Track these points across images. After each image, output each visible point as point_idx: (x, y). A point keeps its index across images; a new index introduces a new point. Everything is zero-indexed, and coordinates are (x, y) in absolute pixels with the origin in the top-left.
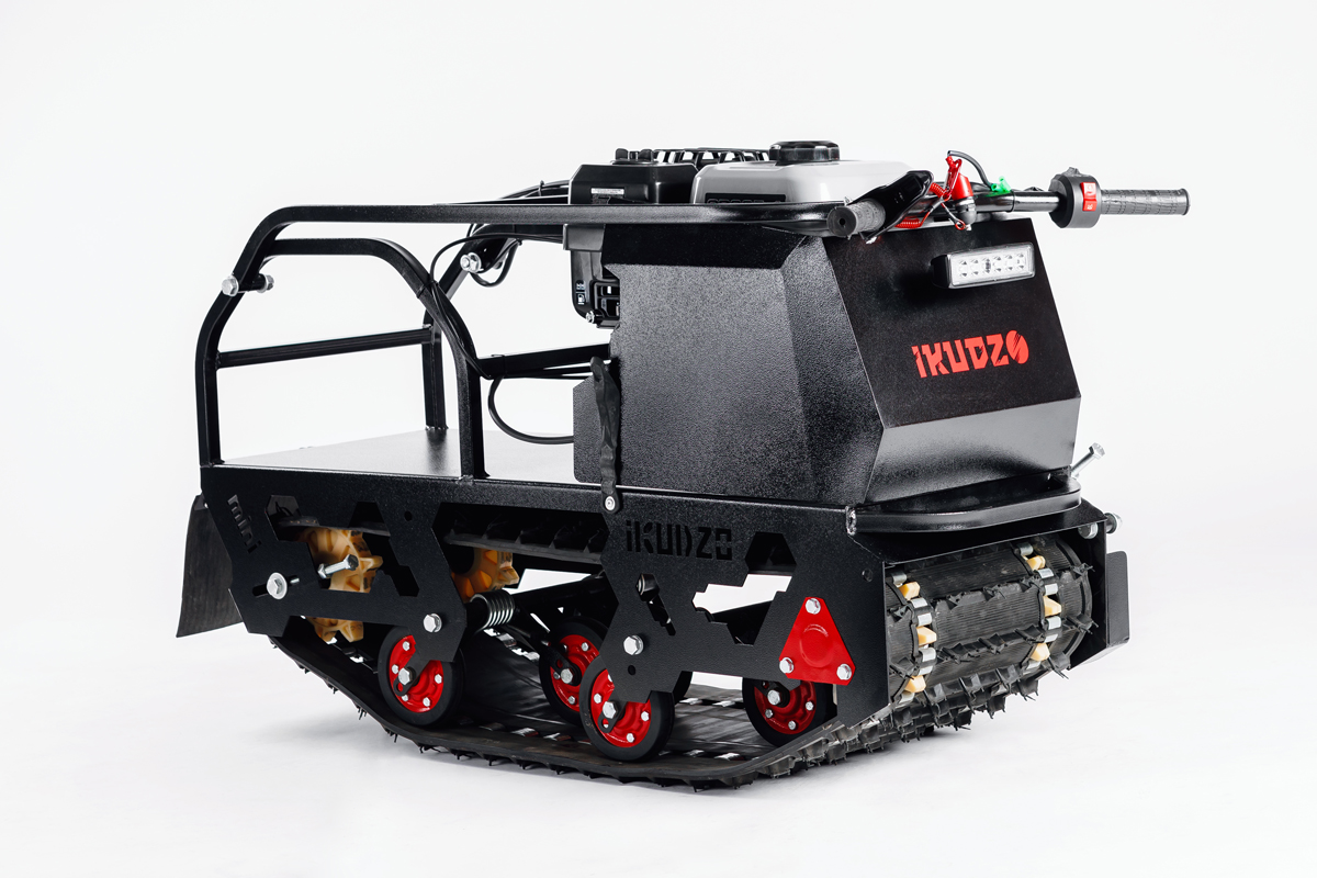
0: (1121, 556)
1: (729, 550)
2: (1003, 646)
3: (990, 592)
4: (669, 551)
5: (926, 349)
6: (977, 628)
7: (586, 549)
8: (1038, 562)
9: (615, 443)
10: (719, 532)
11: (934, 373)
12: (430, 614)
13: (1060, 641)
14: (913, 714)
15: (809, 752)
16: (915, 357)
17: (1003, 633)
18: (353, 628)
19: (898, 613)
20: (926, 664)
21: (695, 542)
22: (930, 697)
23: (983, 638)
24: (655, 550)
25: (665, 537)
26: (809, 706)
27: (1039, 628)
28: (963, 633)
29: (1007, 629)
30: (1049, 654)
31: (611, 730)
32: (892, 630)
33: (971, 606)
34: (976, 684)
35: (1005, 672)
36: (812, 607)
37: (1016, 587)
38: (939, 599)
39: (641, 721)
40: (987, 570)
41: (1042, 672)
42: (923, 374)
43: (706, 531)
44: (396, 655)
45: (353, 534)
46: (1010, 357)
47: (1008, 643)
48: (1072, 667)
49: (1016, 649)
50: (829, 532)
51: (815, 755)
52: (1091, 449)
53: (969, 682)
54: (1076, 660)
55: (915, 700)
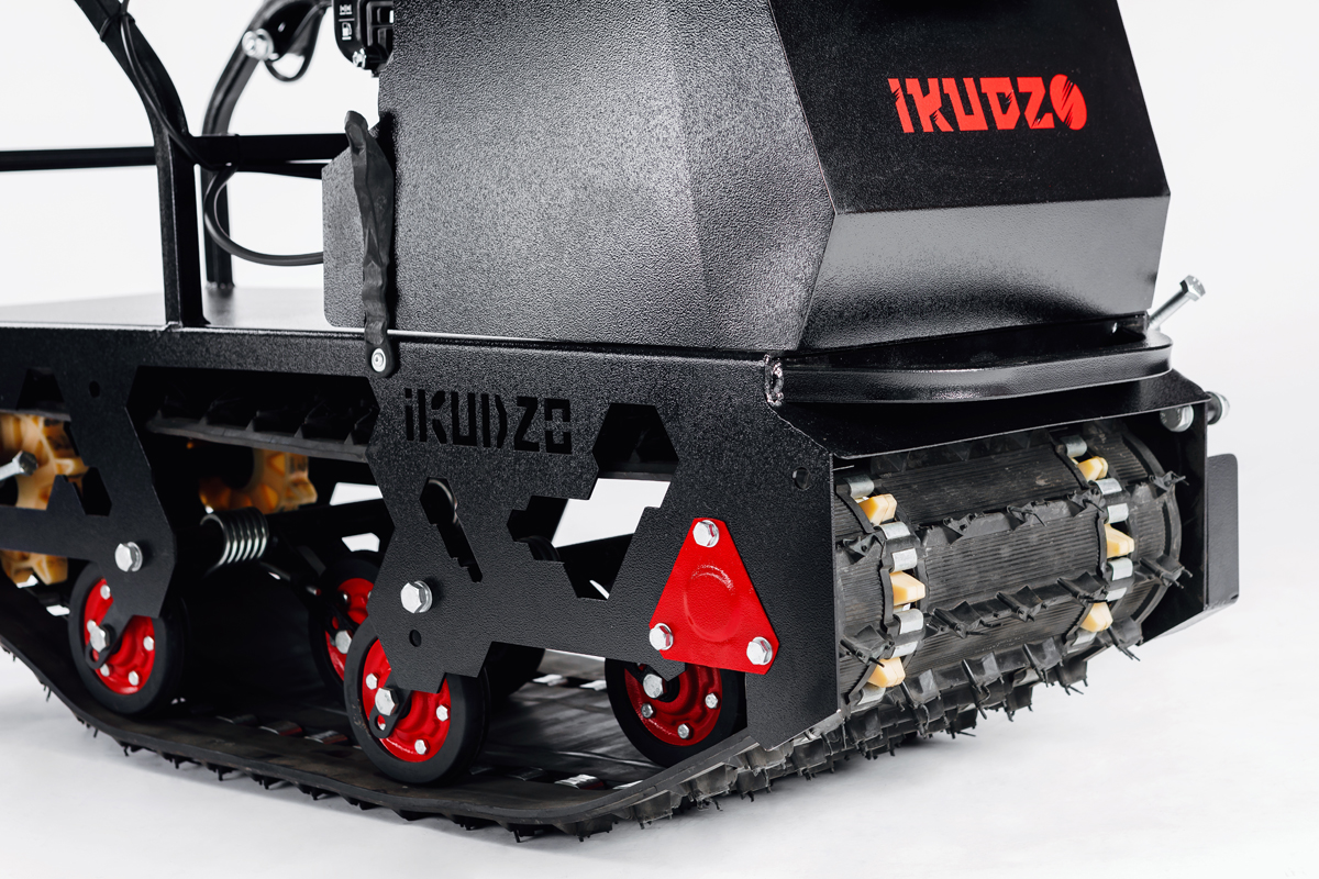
0: (1229, 462)
1: (567, 436)
2: (1038, 607)
3: (1018, 515)
4: (471, 440)
5: (913, 85)
6: (995, 577)
7: (349, 439)
8: (1096, 468)
9: (385, 260)
10: (551, 404)
11: (927, 127)
12: (125, 542)
13: (1128, 599)
14: (882, 721)
15: (701, 787)
16: (894, 97)
17: (1037, 585)
18: (51, 564)
19: (856, 548)
20: (907, 638)
21: (513, 424)
22: (913, 694)
23: (1005, 592)
24: (449, 438)
25: (464, 416)
26: (711, 701)
27: (1096, 576)
28: (971, 585)
29: (1045, 578)
30: (1110, 621)
31: (391, 733)
32: (845, 578)
33: (985, 539)
34: (992, 670)
35: (1038, 649)
36: (705, 535)
37: (1060, 509)
38: (930, 525)
39: (437, 721)
40: (1013, 479)
41: (1095, 648)
42: (908, 127)
43: (528, 403)
44: (92, 607)
45: (47, 423)
46: (1056, 117)
47: (1048, 603)
48: (1146, 640)
49: (1058, 611)
50: (736, 401)
51: (712, 790)
52: (1184, 284)
53: (979, 667)
54: (1152, 629)
55: (886, 699)
